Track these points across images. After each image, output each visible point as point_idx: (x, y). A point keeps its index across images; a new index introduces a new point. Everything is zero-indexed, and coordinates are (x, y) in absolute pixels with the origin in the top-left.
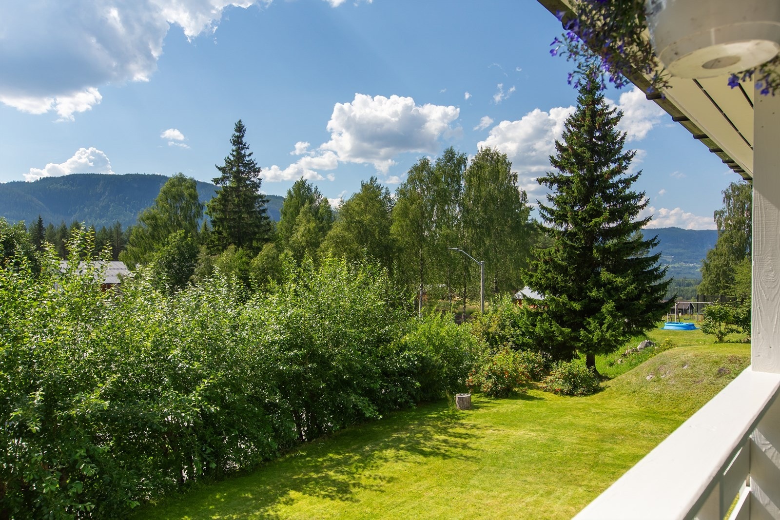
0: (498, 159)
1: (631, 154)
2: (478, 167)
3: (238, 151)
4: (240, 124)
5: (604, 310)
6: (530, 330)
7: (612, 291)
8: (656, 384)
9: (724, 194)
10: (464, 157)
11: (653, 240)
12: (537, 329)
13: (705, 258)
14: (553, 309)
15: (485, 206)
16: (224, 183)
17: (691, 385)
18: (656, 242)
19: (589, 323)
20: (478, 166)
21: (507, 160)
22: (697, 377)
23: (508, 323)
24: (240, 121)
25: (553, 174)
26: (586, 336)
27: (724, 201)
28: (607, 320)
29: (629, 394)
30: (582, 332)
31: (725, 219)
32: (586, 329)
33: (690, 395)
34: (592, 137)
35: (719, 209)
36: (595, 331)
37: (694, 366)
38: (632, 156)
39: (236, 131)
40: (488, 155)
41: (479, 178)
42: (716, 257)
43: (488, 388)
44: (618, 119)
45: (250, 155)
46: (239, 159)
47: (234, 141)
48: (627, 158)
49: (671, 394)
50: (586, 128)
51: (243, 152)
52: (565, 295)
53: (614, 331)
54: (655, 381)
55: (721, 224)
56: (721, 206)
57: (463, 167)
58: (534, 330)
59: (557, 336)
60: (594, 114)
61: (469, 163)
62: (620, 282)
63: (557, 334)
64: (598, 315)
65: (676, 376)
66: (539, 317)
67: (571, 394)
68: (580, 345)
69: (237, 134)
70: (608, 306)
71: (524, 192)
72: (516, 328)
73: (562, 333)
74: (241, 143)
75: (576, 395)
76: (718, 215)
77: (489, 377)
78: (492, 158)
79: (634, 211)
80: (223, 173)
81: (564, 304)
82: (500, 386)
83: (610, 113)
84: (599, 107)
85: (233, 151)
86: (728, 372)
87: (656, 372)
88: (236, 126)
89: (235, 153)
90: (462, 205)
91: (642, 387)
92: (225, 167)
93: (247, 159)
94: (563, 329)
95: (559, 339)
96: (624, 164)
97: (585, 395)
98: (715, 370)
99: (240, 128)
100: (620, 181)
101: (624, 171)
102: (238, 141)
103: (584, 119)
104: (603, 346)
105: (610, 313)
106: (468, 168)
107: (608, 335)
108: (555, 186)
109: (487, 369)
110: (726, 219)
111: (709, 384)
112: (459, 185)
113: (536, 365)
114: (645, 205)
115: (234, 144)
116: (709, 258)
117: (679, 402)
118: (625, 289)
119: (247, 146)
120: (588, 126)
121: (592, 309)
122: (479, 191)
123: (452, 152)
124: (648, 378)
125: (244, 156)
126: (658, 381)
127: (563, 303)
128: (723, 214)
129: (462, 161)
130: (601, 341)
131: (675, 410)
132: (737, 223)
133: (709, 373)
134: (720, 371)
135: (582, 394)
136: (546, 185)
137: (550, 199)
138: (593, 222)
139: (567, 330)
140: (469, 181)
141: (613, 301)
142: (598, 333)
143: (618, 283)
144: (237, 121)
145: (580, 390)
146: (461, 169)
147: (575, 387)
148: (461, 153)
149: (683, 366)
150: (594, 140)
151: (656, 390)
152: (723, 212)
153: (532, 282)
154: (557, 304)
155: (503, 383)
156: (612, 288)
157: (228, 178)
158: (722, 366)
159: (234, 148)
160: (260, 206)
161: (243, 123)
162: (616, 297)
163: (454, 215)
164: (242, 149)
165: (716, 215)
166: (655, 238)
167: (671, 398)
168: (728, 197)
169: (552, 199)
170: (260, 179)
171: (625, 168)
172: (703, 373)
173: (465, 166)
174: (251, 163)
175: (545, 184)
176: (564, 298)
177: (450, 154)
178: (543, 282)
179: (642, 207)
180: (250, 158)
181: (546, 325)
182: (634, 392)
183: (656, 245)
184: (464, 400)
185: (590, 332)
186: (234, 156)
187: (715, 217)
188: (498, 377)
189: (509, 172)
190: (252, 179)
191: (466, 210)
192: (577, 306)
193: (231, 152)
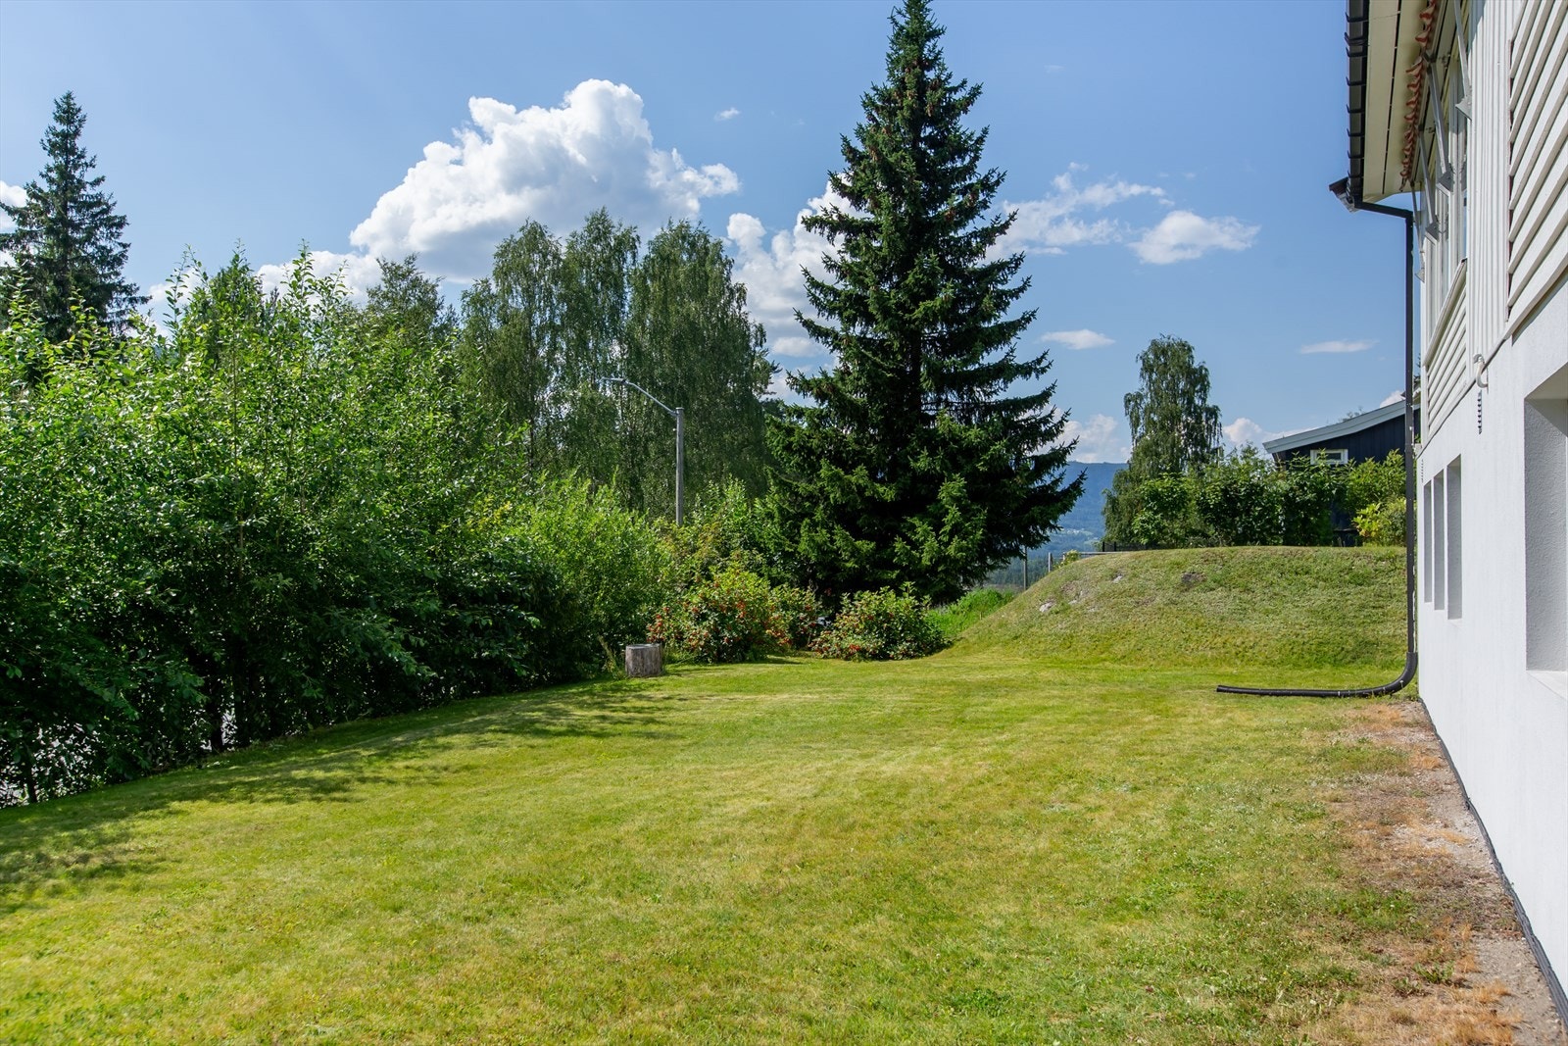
0: (707, 249)
1: (996, 178)
2: (663, 259)
3: (65, 174)
4: (68, 104)
5: (942, 495)
6: (787, 549)
7: (959, 458)
8: (1059, 617)
9: (1141, 362)
10: (634, 235)
11: (1039, 361)
12: (803, 546)
13: (1111, 487)
14: (836, 501)
15: (678, 344)
16: (24, 248)
17: (1130, 610)
18: (1043, 364)
19: (913, 527)
20: (664, 257)
21: (723, 255)
22: (1142, 594)
23: (736, 542)
24: (69, 96)
25: (836, 209)
26: (908, 554)
27: (1142, 375)
28: (949, 517)
29: (1006, 643)
30: (899, 545)
31: (1145, 412)
32: (905, 538)
33: (1130, 627)
34: (917, 139)
35: (1133, 391)
36: (927, 543)
37: (1135, 576)
38: (997, 183)
39: (58, 119)
40: (684, 238)
41: (665, 284)
42: (1130, 485)
43: (700, 639)
44: (969, 101)
45: (97, 182)
46: (64, 192)
47: (53, 145)
48: (987, 186)
49: (1093, 630)
50: (906, 113)
51: (77, 174)
52: (862, 466)
53: (964, 539)
54: (1057, 613)
55: (1138, 419)
56: (1137, 384)
57: (629, 256)
58: (796, 549)
59: (847, 561)
60: (922, 86)
61: (643, 251)
62: (977, 437)
63: (845, 555)
64: (931, 508)
65: (1099, 598)
66: (807, 520)
67: (881, 655)
68: (894, 576)
69: (60, 127)
70: (952, 487)
71: (761, 325)
72: (754, 552)
73: (855, 553)
74: (72, 151)
75: (893, 659)
76: (1132, 403)
77: (701, 618)
78: (693, 245)
79: (1001, 301)
80: (21, 223)
81: (861, 490)
82: (726, 633)
83: (955, 90)
84: (931, 75)
85: (50, 170)
86: (1201, 579)
87: (1060, 595)
88: (59, 106)
89: (54, 175)
90: (627, 339)
91: (1031, 627)
92: (25, 208)
93: (89, 191)
94: (859, 543)
95: (849, 565)
96: (981, 197)
97: (912, 657)
98: (1177, 578)
99: (68, 113)
100: (974, 234)
101: (982, 213)
102: (64, 145)
103: (902, 96)
104: (942, 575)
105: (957, 500)
106: (640, 260)
107: (951, 550)
108: (841, 237)
109: (696, 599)
110: (1150, 410)
111: (1166, 605)
112: (621, 296)
113: (802, 615)
114: (1022, 289)
115: (51, 152)
116: (1117, 487)
117: (1111, 641)
118: (985, 450)
119: (88, 160)
120: (910, 107)
121: (919, 497)
122: (665, 311)
123: (604, 221)
124: (1043, 609)
125: (81, 184)
126: (1064, 611)
127: (859, 486)
128: (1141, 399)
129: (626, 243)
130: (937, 563)
131: (1103, 656)
132: (1166, 418)
133: (1166, 586)
134: (1186, 578)
135: (906, 655)
136: (822, 234)
137: (830, 265)
138: (921, 308)
139: (866, 546)
140: (642, 291)
141: (961, 476)
142: (931, 543)
143: (973, 437)
144: (60, 96)
145: (902, 647)
146: (625, 260)
147: (892, 642)
148: (626, 226)
149: (1113, 579)
150: (922, 146)
151: (1062, 626)
152: (1139, 396)
153: (791, 443)
154: (846, 490)
155: (734, 627)
156: (960, 451)
157: (33, 236)
158: (1188, 570)
159: (51, 161)
160: (122, 313)
161: (77, 102)
162: (968, 468)
163: (609, 361)
164: (76, 167)
165: (1127, 401)
166: (1043, 357)
167: (1093, 637)
168: (1148, 368)
169: (835, 266)
170: (125, 246)
171: (985, 205)
172: (1153, 586)
173: (634, 256)
174: (98, 203)
175: (819, 230)
176: (859, 476)
177: (599, 227)
178: (815, 442)
179: (1015, 294)
180: (98, 189)
181: (822, 535)
182: (1016, 638)
183: (1043, 370)
184: (646, 654)
185: (915, 545)
186: (51, 181)
187: (1127, 407)
188: (722, 617)
189: (728, 279)
190: (102, 243)
191: (636, 354)
192: (888, 493)
193: (44, 171)
